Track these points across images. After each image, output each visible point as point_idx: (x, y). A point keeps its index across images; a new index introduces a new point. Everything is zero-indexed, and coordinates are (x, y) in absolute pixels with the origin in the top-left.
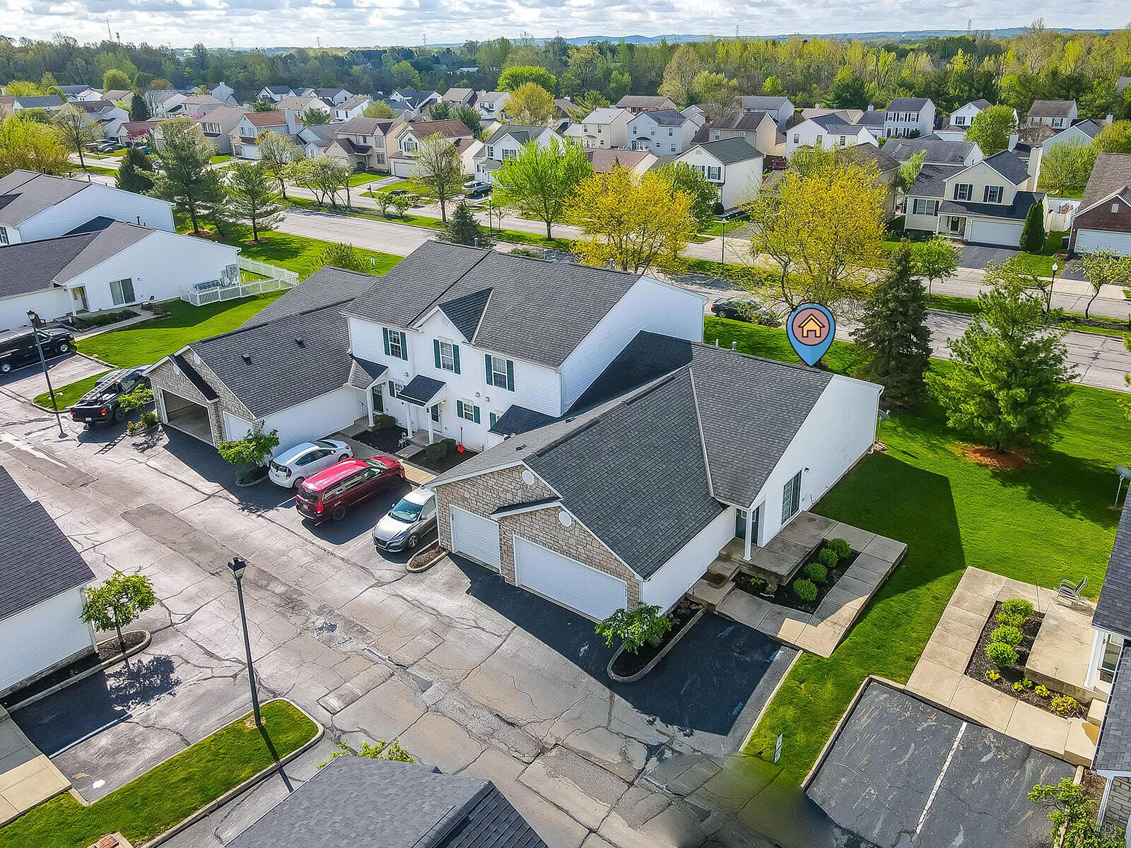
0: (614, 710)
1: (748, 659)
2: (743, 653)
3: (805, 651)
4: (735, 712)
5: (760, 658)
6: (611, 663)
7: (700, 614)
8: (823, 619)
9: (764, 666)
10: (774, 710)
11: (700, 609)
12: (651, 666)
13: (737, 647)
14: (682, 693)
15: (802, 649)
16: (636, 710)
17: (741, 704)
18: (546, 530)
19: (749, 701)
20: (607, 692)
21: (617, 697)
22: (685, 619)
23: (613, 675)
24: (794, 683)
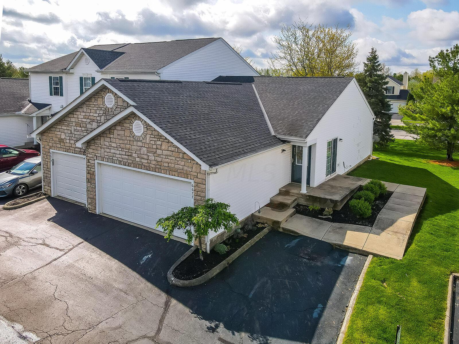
0: (168, 316)
1: (319, 264)
2: (311, 259)
3: (375, 255)
4: (315, 315)
5: (331, 263)
6: (173, 268)
7: (266, 231)
8: (383, 229)
9: (338, 270)
10: (362, 309)
11: (266, 227)
12: (216, 270)
13: (306, 254)
14: (250, 296)
15: (372, 254)
16: (195, 315)
17: (320, 306)
18: (122, 146)
19: (330, 303)
20: (164, 297)
21: (174, 302)
22: (252, 233)
23: (173, 279)
24: (374, 283)
